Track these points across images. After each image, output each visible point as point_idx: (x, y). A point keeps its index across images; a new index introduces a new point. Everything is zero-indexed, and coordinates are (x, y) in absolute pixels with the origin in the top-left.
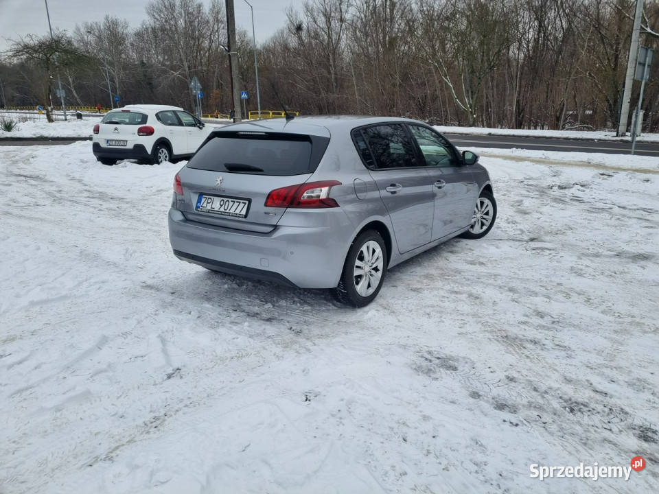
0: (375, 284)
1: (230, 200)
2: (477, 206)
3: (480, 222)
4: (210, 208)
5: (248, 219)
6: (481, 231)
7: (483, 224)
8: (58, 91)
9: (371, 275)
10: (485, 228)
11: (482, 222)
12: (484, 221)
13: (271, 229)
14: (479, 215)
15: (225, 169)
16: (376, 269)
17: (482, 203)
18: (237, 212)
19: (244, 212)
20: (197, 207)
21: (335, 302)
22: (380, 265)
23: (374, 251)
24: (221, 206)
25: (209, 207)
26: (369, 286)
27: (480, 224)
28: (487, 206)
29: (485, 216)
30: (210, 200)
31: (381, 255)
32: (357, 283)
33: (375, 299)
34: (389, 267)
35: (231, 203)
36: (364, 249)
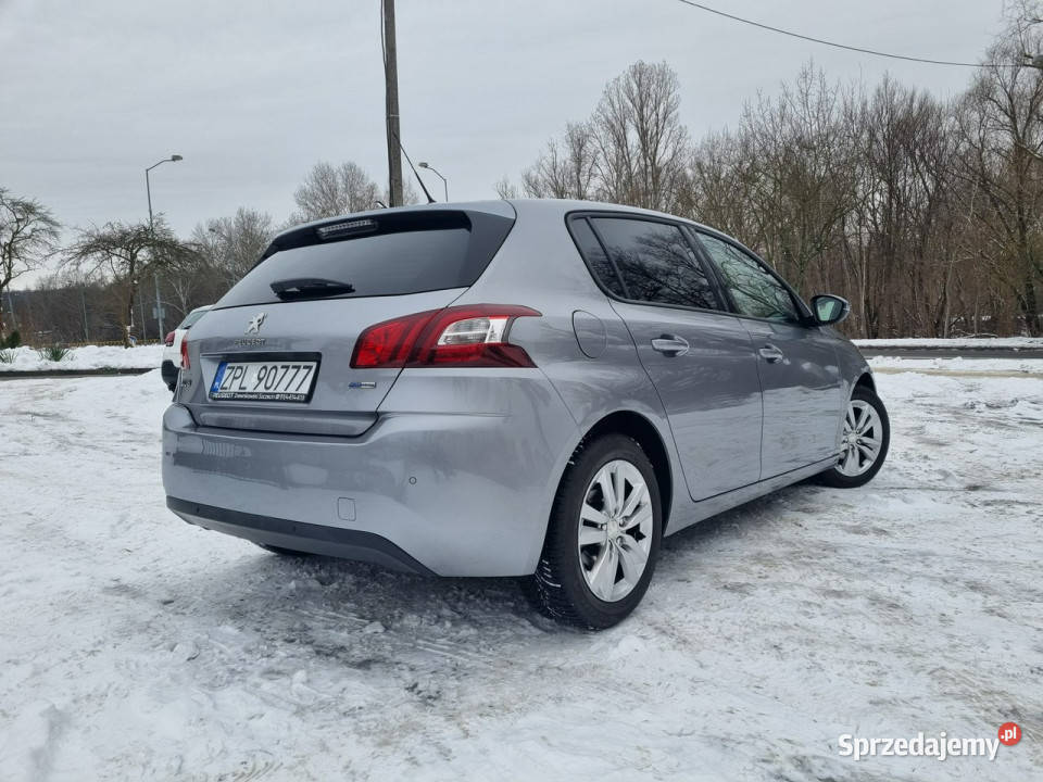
0: (635, 569)
1: (279, 364)
2: (848, 419)
3: (856, 451)
4: (237, 390)
5: (314, 405)
6: (862, 471)
7: (863, 457)
8: (155, 310)
9: (625, 547)
10: (868, 464)
11: (860, 450)
12: (863, 448)
13: (368, 423)
14: (853, 438)
15: (273, 296)
16: (636, 533)
17: (858, 412)
18: (292, 390)
19: (305, 389)
20: (213, 390)
21: (538, 617)
22: (646, 521)
23: (628, 488)
24: (260, 380)
25: (235, 388)
26: (620, 575)
27: (857, 454)
28: (869, 418)
29: (866, 440)
30: (239, 371)
31: (646, 498)
32: (589, 567)
33: (637, 609)
34: (668, 533)
35: (281, 372)
36: (602, 477)
